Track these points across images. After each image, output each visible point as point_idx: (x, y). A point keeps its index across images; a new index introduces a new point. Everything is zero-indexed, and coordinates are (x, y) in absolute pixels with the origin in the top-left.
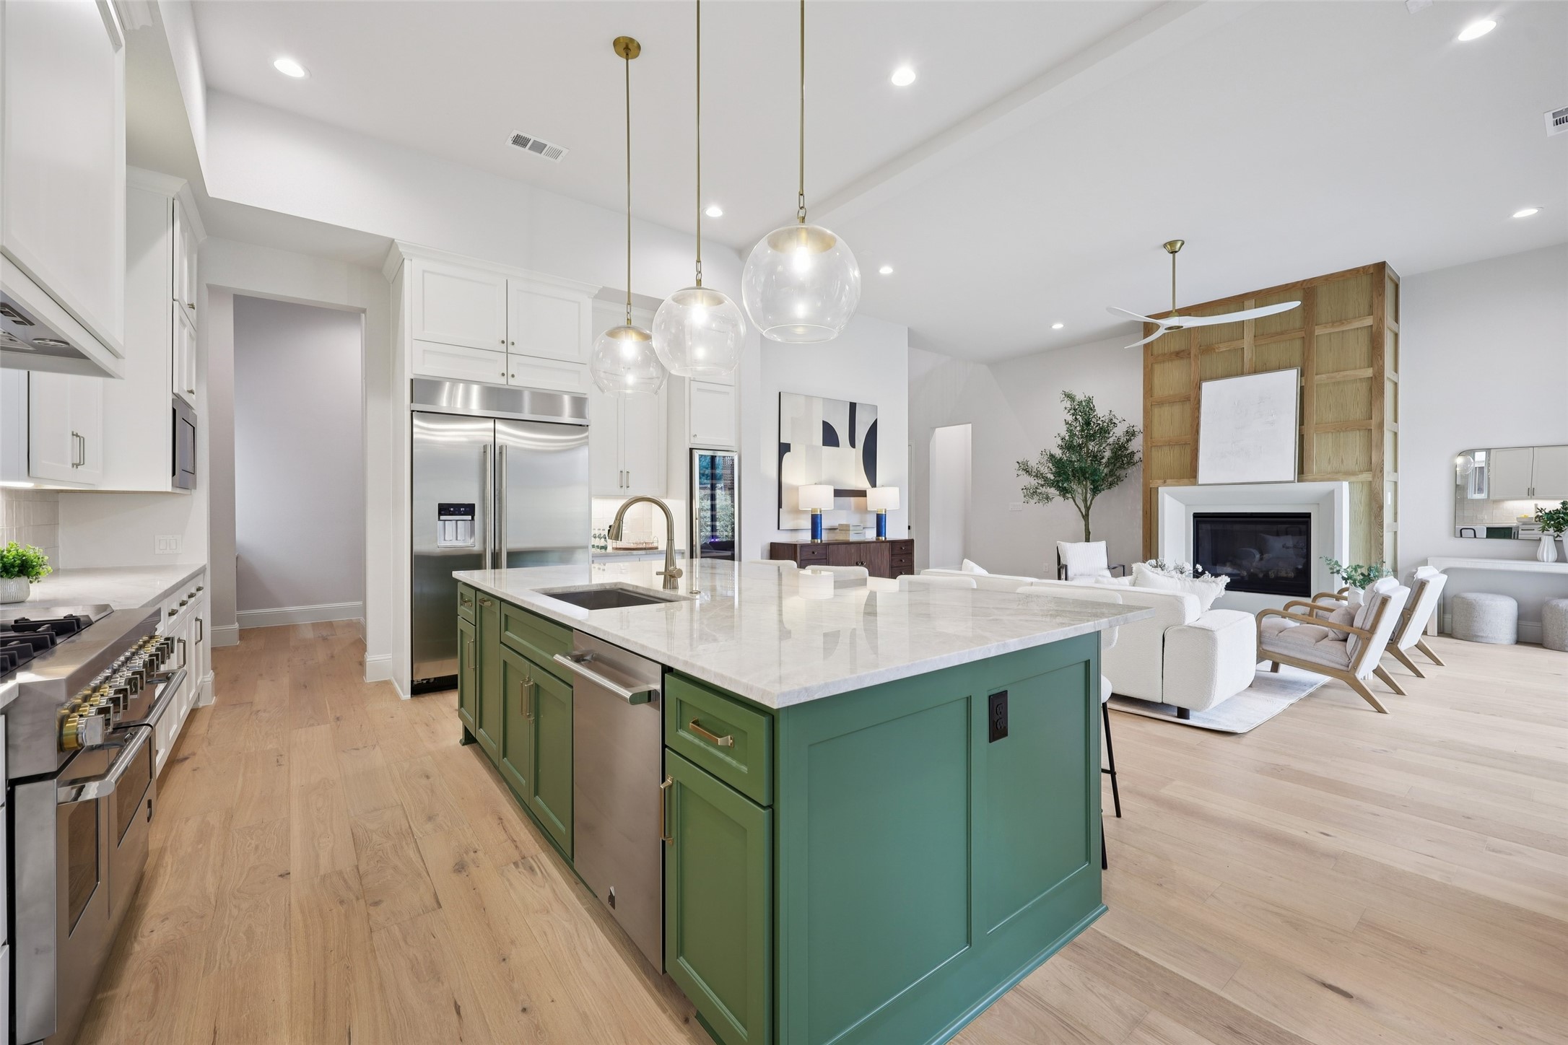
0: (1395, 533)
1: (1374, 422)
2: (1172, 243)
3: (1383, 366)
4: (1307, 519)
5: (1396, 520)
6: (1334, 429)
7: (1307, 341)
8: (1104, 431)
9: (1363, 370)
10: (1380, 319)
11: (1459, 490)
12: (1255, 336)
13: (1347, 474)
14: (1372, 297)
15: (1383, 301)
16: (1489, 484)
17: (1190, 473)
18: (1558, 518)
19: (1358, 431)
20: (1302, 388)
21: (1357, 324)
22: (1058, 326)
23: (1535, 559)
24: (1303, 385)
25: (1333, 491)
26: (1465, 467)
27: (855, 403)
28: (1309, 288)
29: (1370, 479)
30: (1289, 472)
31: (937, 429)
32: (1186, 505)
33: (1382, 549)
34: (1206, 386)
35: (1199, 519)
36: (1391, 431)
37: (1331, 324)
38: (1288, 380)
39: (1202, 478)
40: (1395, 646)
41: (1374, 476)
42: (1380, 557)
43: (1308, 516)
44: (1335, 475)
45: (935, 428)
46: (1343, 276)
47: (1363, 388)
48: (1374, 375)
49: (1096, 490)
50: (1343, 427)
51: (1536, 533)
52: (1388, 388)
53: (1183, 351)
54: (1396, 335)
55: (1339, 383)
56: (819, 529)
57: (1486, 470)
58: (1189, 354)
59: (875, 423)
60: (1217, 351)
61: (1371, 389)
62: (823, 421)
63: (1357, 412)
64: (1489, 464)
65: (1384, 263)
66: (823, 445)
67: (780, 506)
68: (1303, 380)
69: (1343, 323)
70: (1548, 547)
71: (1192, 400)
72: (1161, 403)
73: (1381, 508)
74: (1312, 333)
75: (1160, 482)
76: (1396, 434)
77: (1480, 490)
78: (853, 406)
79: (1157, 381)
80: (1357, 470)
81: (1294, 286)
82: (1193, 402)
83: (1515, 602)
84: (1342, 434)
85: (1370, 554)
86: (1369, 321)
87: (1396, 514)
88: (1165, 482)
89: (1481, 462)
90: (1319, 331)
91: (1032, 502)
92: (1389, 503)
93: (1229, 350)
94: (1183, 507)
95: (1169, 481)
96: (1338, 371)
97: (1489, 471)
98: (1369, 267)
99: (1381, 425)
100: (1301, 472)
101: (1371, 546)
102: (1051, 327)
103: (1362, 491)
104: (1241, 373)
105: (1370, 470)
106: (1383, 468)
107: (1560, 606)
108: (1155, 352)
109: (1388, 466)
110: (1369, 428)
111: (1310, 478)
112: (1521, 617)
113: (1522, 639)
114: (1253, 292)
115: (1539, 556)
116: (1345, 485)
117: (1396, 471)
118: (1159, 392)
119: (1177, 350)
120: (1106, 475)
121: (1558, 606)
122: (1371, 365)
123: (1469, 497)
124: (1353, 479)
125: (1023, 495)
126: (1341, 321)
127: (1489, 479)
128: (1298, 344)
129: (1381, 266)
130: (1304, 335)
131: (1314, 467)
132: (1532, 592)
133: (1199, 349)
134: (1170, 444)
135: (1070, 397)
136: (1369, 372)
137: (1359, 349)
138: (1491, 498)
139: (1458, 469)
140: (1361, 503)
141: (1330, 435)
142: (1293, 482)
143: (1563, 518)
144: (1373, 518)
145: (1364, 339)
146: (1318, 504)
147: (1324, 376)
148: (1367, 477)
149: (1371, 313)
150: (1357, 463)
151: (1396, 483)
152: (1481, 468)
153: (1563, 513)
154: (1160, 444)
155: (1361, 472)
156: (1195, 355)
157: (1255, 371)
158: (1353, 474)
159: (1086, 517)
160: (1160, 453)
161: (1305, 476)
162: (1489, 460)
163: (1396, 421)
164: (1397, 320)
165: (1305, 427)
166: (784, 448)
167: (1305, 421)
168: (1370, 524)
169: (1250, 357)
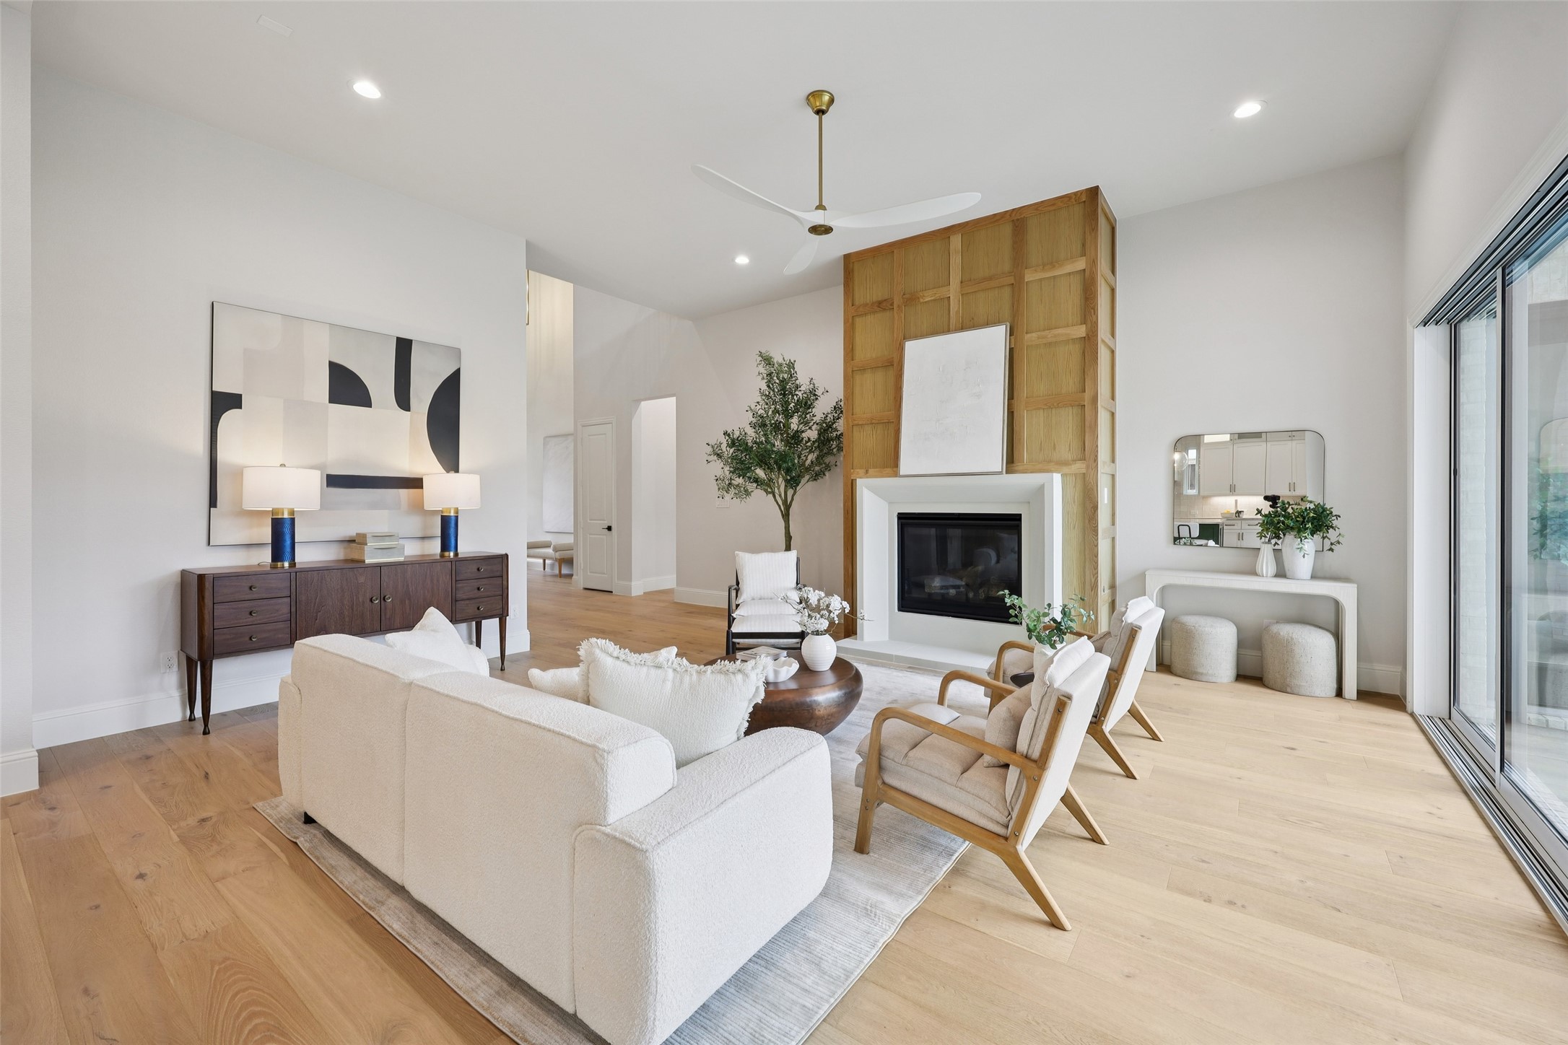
0: (1113, 539)
1: (1088, 395)
2: (816, 94)
3: (1096, 323)
4: (1017, 522)
5: (1113, 524)
6: (1046, 405)
7: (1017, 287)
8: (806, 405)
9: (1075, 328)
10: (1094, 261)
11: (1177, 485)
12: (961, 282)
13: (1060, 464)
14: (1085, 233)
15: (1096, 238)
16: (1199, 480)
17: (890, 461)
18: (1278, 523)
19: (1070, 408)
20: (1011, 350)
21: (1069, 268)
22: (742, 260)
23: (1254, 573)
24: (1013, 346)
25: (1043, 486)
26: (1181, 464)
27: (411, 341)
28: (1018, 220)
29: (1084, 471)
30: (996, 460)
31: (643, 403)
32: (890, 503)
33: (1097, 563)
34: (910, 346)
35: (905, 521)
36: (1108, 410)
37: (1041, 267)
38: (996, 337)
39: (905, 467)
40: (1099, 728)
41: (1088, 467)
42: (1094, 572)
43: (1018, 518)
44: (1045, 466)
45: (639, 401)
46: (1054, 205)
47: (1076, 350)
48: (1087, 335)
49: (793, 482)
50: (1053, 403)
51: (1252, 540)
52: (1103, 354)
53: (885, 300)
54: (1113, 291)
55: (1050, 344)
56: (288, 542)
57: (1197, 468)
58: (892, 304)
59: (456, 375)
60: (922, 300)
61: (1084, 353)
62: (333, 366)
63: (1069, 384)
64: (1199, 461)
65: (1097, 188)
66: (331, 401)
67: (213, 502)
68: (1013, 340)
69: (1054, 266)
70: (1267, 559)
71: (895, 365)
72: (863, 370)
73: (1095, 508)
74: (1022, 277)
75: (862, 472)
76: (1113, 415)
77: (1192, 486)
78: (404, 347)
79: (859, 339)
80: (1070, 458)
81: (1002, 217)
82: (893, 366)
83: (1235, 627)
84: (1054, 411)
85: (1084, 567)
86: (1081, 264)
87: (1113, 515)
88: (867, 472)
89: (1192, 460)
90: (1030, 276)
91: (728, 497)
92: (1106, 502)
93: (934, 300)
94: (885, 505)
95: (871, 471)
96: (1050, 329)
97: (1199, 468)
98: (1081, 192)
99: (1095, 400)
100: (1011, 461)
101: (1085, 559)
102: (733, 260)
103: (1075, 487)
104: (947, 331)
105: (1083, 459)
106: (1097, 456)
107: (1282, 634)
108: (857, 303)
109: (1103, 454)
110: (1082, 403)
111: (1020, 468)
112: (1241, 644)
113: (1241, 677)
114: (959, 225)
115: (1259, 571)
116: (1057, 477)
117: (1113, 461)
118: (861, 355)
119: (880, 299)
120: (812, 462)
121: (1279, 634)
122: (1084, 322)
123: (1184, 493)
124: (1066, 470)
125: (717, 488)
126: (1053, 264)
127: (1199, 476)
128: (1007, 292)
129: (1094, 192)
130: (1013, 281)
131: (1025, 454)
132: (1253, 614)
133: (903, 298)
134: (873, 422)
135: (767, 360)
136: (1081, 331)
137: (1070, 299)
138: (1201, 494)
139: (1175, 465)
140: (1074, 502)
141: (1042, 411)
142: (1001, 473)
143: (1283, 523)
144: (1087, 521)
145: (1076, 286)
146: (1029, 503)
147: (1034, 335)
148: (1079, 467)
149: (1083, 254)
150: (1070, 450)
151: (1113, 476)
152: (1193, 466)
153: (1284, 516)
154: (860, 423)
155: (1074, 461)
156: (899, 306)
157: (963, 328)
158: (1066, 463)
159: (786, 516)
160: (862, 433)
161: (1018, 466)
162: (1199, 457)
163: (1113, 398)
164: (1113, 271)
165: (1015, 402)
166: (223, 403)
167: (1015, 394)
168: (1084, 529)
169: (956, 309)
